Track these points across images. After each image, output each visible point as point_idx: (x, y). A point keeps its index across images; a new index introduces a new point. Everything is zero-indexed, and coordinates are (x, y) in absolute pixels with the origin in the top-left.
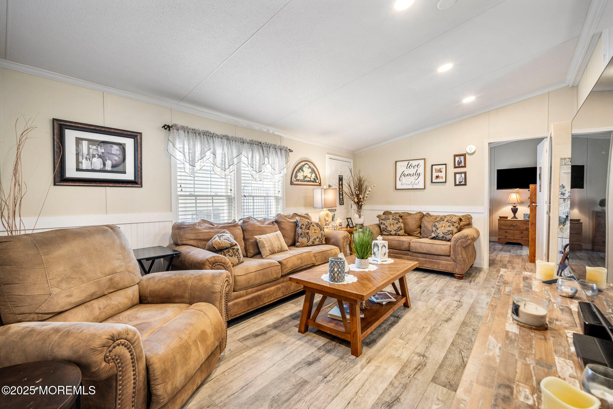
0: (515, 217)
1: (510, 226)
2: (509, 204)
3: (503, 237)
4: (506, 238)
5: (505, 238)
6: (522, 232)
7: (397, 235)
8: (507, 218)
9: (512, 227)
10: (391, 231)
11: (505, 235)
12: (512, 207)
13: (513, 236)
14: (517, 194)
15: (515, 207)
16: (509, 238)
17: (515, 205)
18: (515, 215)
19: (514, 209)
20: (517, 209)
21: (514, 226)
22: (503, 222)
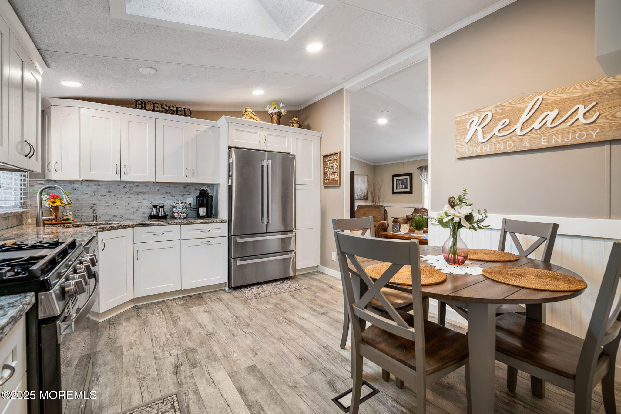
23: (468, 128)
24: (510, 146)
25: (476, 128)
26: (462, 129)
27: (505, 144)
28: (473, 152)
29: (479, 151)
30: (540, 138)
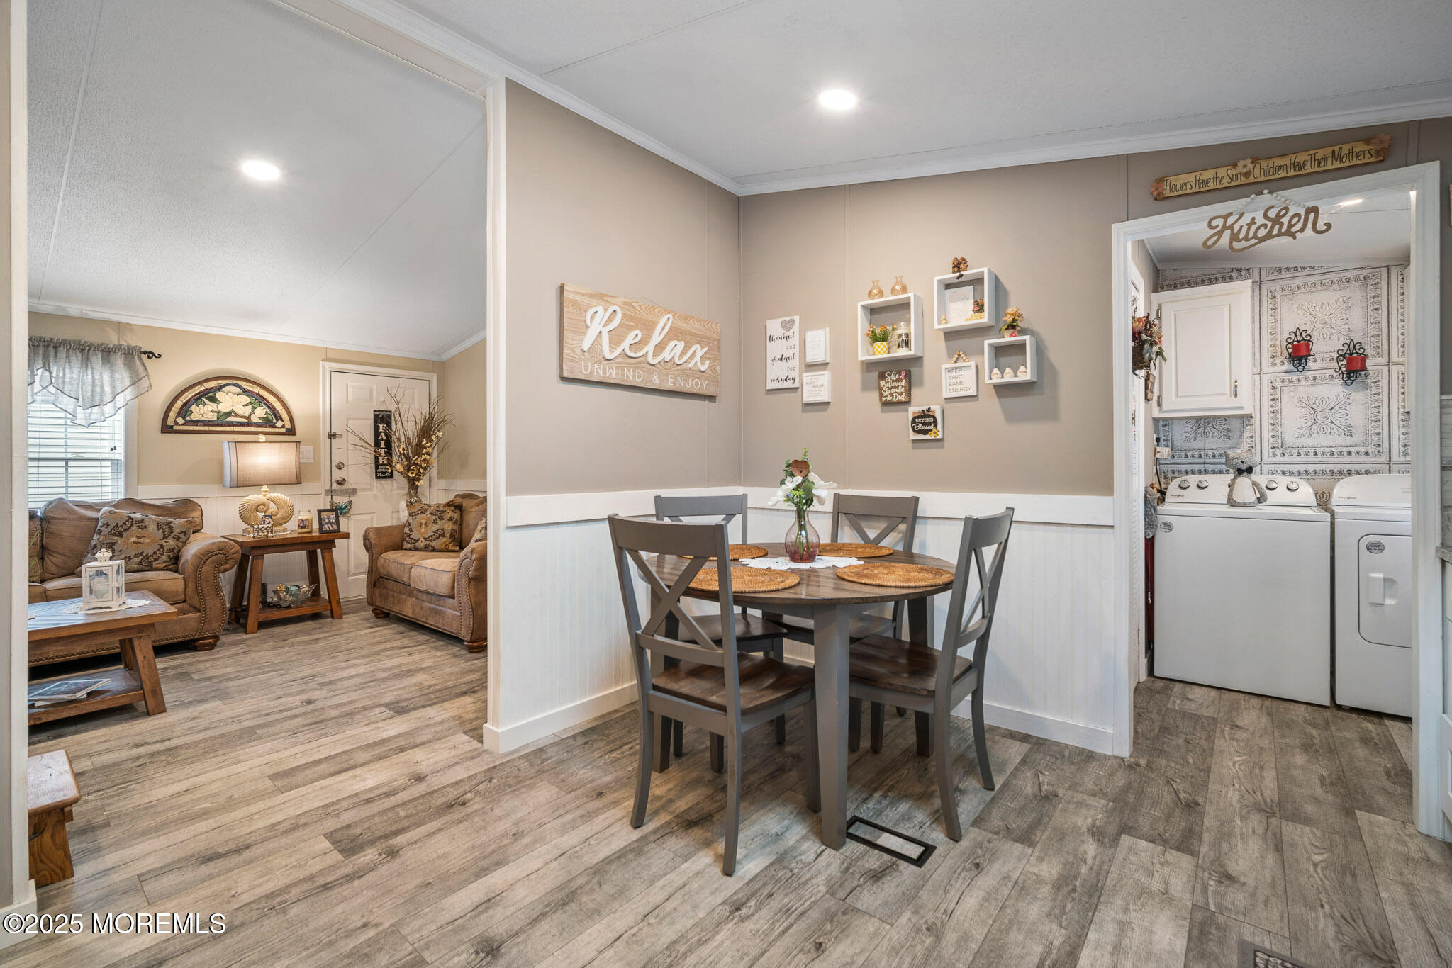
7: (430, 548)
10: (417, 541)
23: (588, 322)
24: (639, 377)
25: (600, 328)
26: (578, 320)
27: (634, 371)
28: (592, 372)
29: (601, 374)
30: (667, 375)
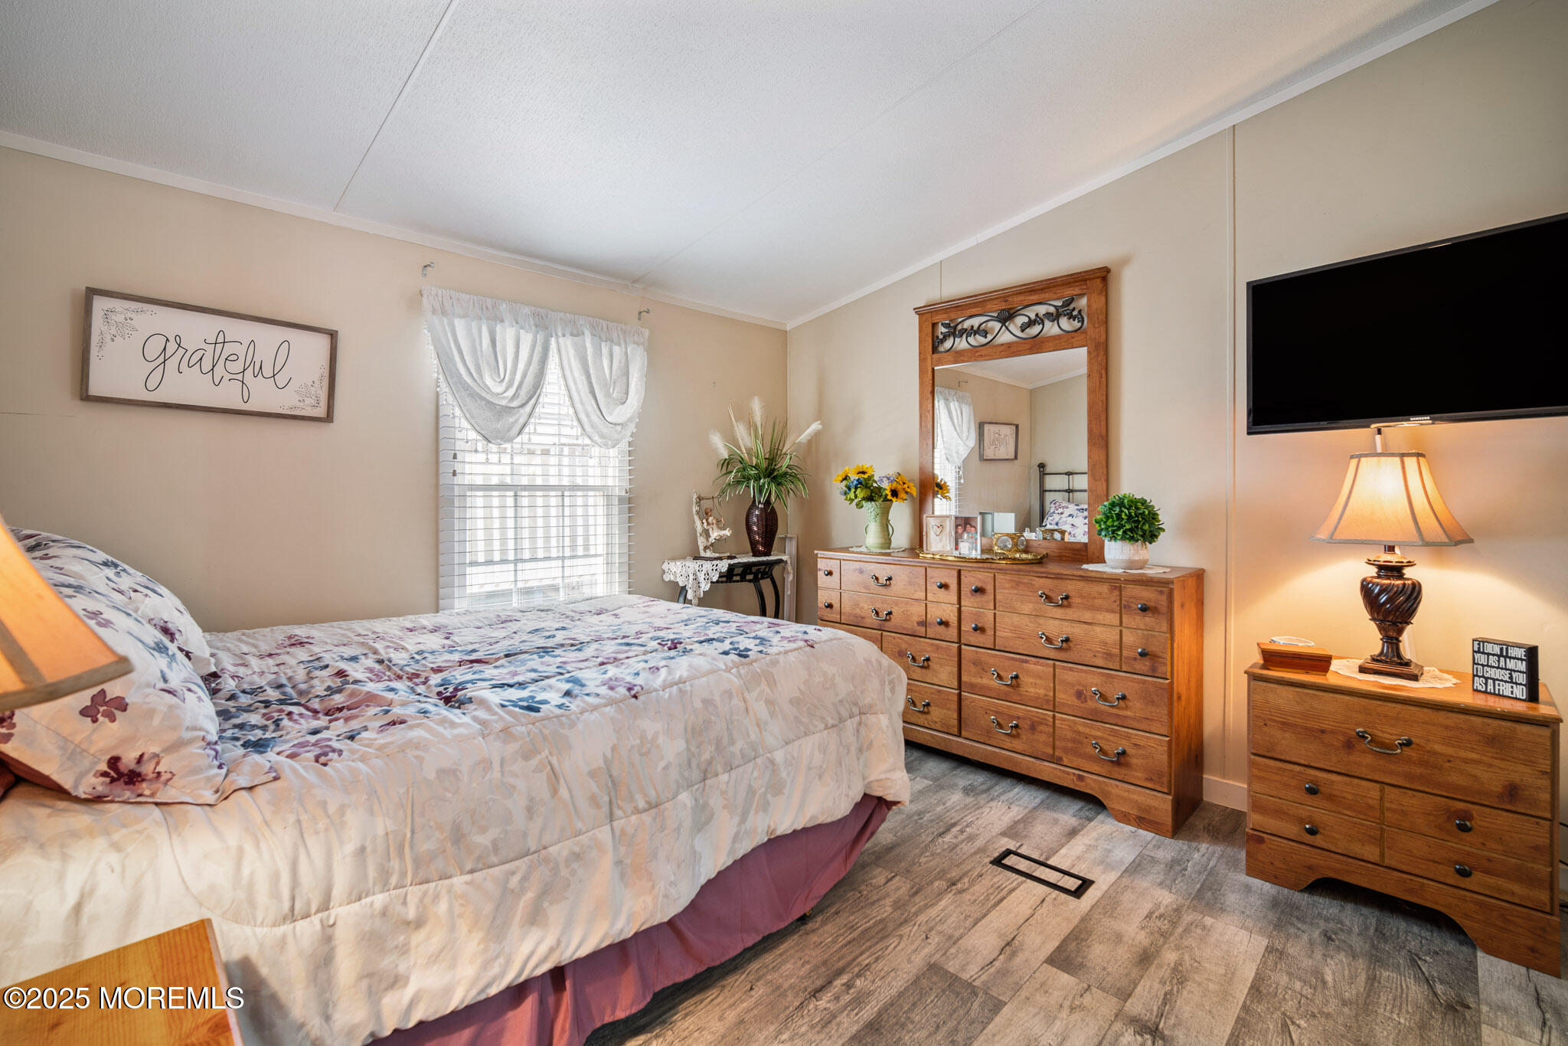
0: (1392, 661)
1: (1349, 745)
2: (1342, 544)
3: (1291, 829)
4: (1318, 840)
5: (1309, 838)
6: (1466, 816)
8: (1321, 663)
9: (1369, 759)
11: (1303, 812)
12: (1372, 571)
13: (1380, 840)
14: (1411, 462)
15: (1396, 571)
16: (1342, 846)
17: (1392, 559)
18: (1392, 640)
19: (1384, 590)
20: (1414, 592)
21: (1384, 748)
22: (1283, 697)
